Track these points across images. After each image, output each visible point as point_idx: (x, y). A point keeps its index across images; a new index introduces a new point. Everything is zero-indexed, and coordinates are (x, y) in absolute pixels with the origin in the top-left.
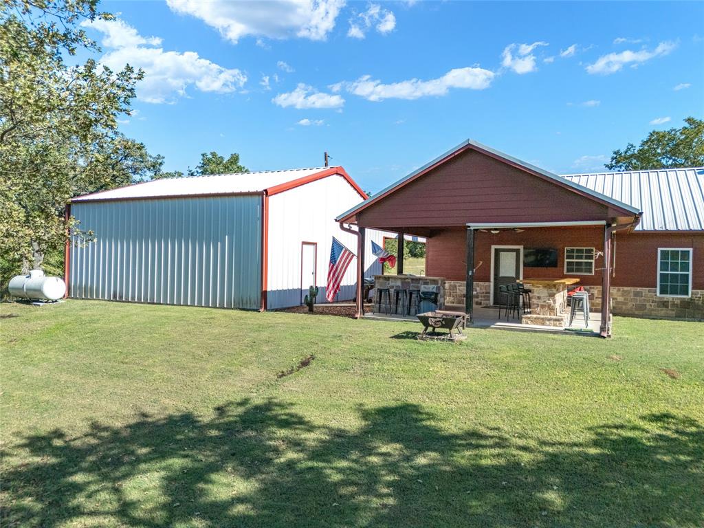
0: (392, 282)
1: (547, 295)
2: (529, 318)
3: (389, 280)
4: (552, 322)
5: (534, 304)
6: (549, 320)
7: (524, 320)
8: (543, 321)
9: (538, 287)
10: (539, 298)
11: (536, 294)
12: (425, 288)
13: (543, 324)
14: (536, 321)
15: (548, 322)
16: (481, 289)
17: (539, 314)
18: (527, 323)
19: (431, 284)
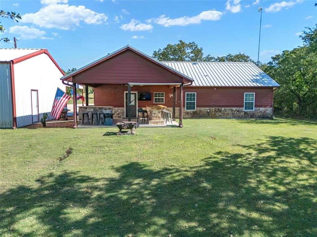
0: (88, 110)
1: (158, 112)
2: (152, 122)
3: (87, 109)
4: (160, 123)
5: (153, 116)
6: (159, 122)
7: (150, 123)
8: (157, 123)
9: (154, 109)
10: (155, 114)
11: (154, 112)
12: (105, 112)
13: (157, 124)
14: (154, 123)
15: (159, 123)
16: (120, 111)
17: (155, 120)
18: (151, 124)
19: (108, 110)
